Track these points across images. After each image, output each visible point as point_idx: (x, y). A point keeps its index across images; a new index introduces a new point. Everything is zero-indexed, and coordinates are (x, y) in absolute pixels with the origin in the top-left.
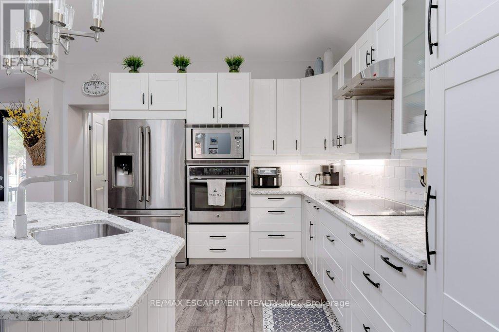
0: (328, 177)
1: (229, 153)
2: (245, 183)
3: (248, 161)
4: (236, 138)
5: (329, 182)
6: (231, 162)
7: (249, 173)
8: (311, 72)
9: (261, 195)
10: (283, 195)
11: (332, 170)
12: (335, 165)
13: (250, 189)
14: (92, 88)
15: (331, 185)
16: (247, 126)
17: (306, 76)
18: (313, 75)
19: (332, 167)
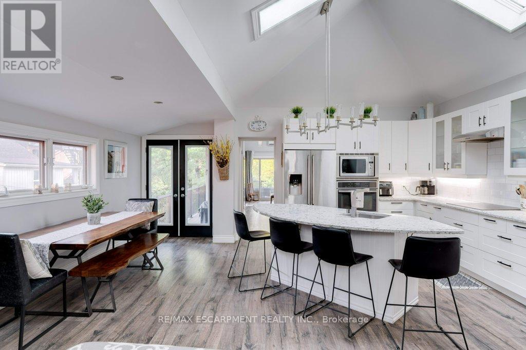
0: (426, 189)
1: (365, 172)
2: (375, 193)
3: (378, 178)
4: (370, 162)
5: (426, 192)
6: (366, 178)
7: (378, 187)
8: (414, 117)
9: (387, 201)
10: (402, 201)
11: (430, 184)
12: (432, 180)
13: (378, 197)
14: (256, 125)
15: (428, 194)
16: (377, 154)
17: (412, 119)
18: (417, 119)
19: (430, 182)
